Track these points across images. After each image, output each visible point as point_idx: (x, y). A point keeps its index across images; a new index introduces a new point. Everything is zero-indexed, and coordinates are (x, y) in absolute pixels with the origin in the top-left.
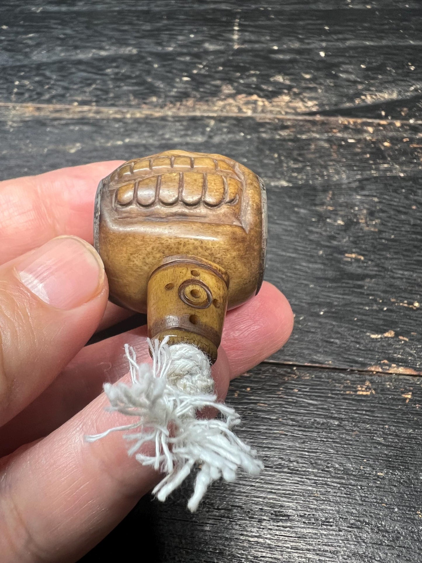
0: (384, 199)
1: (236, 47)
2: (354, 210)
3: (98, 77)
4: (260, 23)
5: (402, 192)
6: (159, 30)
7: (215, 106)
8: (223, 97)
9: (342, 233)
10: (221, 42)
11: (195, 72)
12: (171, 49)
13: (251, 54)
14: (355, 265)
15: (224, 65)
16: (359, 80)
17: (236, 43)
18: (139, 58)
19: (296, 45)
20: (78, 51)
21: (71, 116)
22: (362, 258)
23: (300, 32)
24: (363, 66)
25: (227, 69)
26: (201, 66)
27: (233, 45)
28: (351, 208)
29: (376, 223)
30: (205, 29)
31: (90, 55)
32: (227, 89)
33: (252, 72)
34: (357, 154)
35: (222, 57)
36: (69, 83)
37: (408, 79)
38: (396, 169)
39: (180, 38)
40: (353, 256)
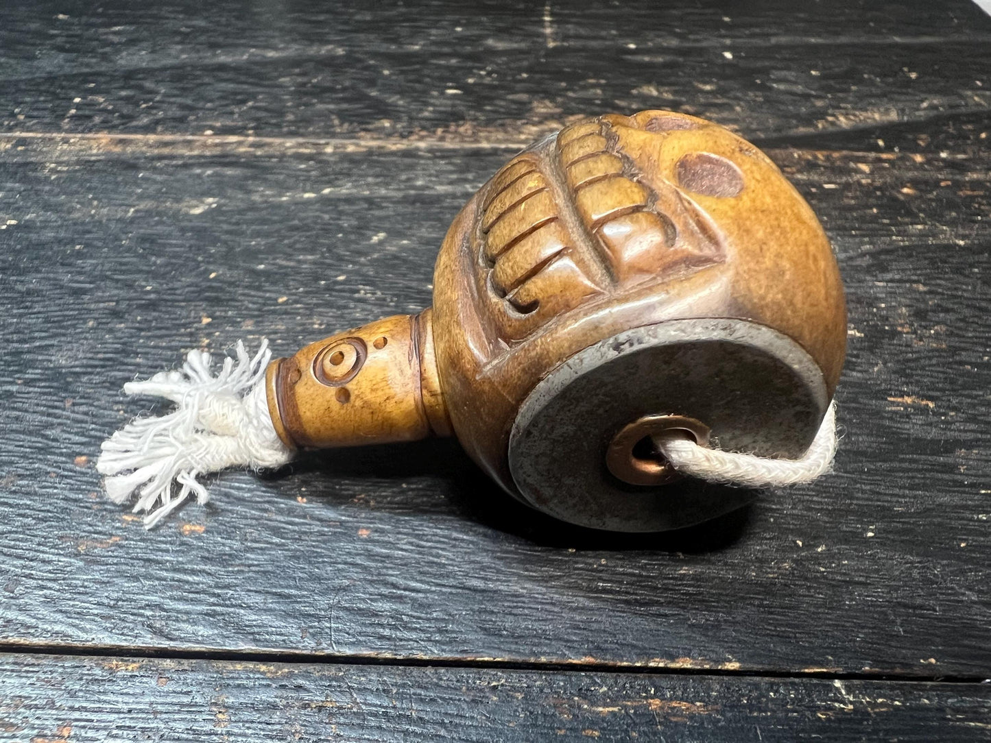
0: (940, 285)
1: (551, 45)
2: (878, 308)
3: (259, 89)
4: (593, 11)
5: (973, 273)
6: (390, 21)
7: (521, 133)
8: (536, 119)
9: (865, 354)
10: (518, 38)
11: (471, 81)
12: (417, 47)
13: (583, 54)
14: (919, 419)
15: (528, 70)
16: (813, 93)
17: (550, 40)
18: (350, 60)
19: (674, 42)
20: (219, 52)
21: (196, 153)
22: (931, 405)
23: (676, 24)
24: (813, 73)
25: (538, 76)
26: (483, 73)
27: (545, 42)
28: (870, 305)
29: (937, 333)
30: (484, 19)
31: (245, 57)
32: (542, 107)
33: (592, 81)
34: (851, 209)
35: (525, 59)
36: (194, 100)
37: (910, 90)
38: (943, 232)
39: (434, 31)
40: (908, 400)
